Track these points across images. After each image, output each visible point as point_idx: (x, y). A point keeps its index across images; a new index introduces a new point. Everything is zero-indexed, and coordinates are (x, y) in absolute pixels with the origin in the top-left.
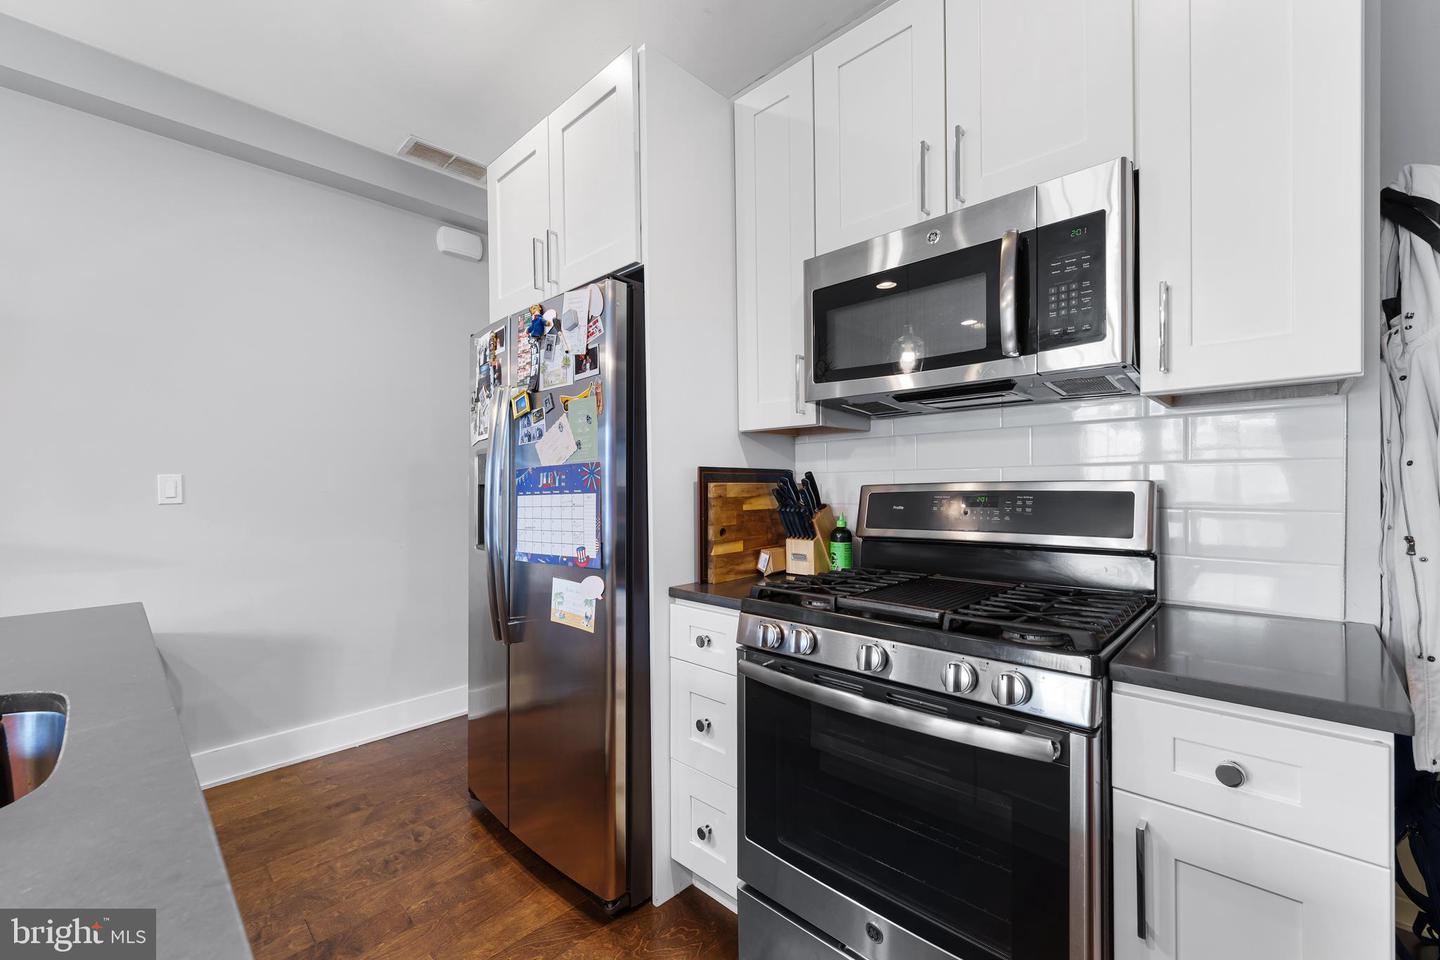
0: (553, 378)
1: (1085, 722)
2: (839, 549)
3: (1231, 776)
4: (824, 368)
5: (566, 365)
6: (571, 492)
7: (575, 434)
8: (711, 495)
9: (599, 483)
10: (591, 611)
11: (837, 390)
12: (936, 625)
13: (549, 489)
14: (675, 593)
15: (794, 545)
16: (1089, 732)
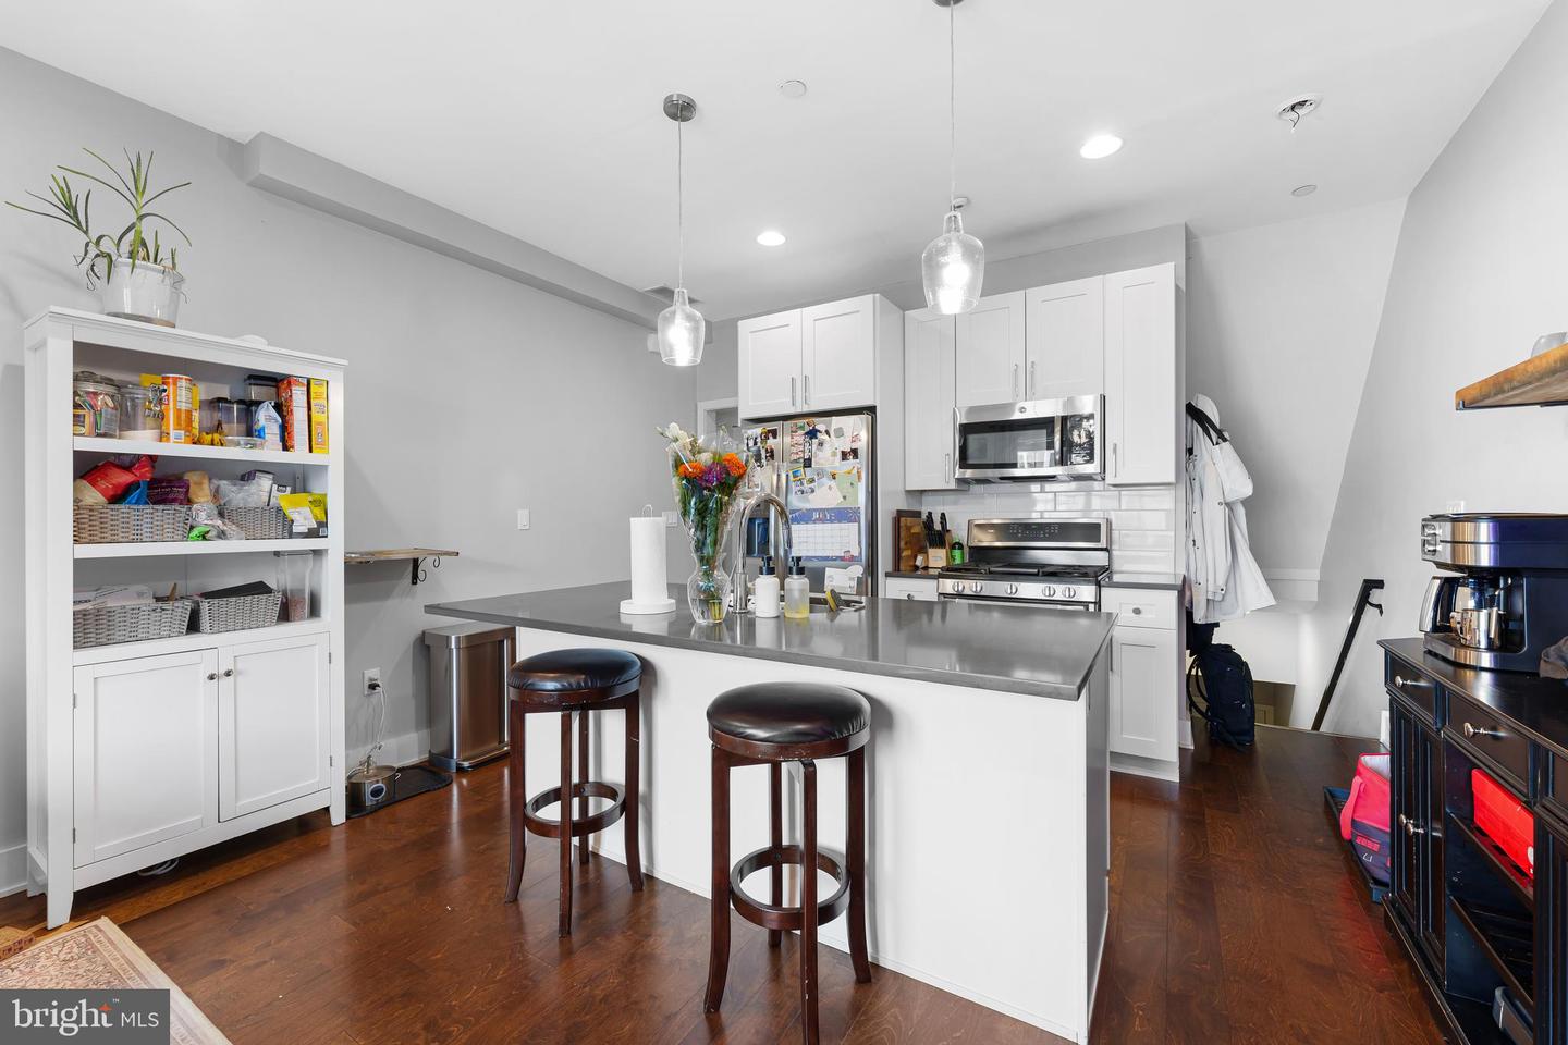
0: (821, 461)
1: (1093, 600)
2: (957, 553)
3: (1137, 611)
4: (964, 462)
5: (834, 454)
6: (840, 522)
7: (841, 491)
8: (902, 524)
9: (859, 517)
10: (854, 584)
11: (969, 473)
12: (1037, 575)
13: (822, 521)
14: (888, 575)
15: (932, 552)
16: (1095, 603)
